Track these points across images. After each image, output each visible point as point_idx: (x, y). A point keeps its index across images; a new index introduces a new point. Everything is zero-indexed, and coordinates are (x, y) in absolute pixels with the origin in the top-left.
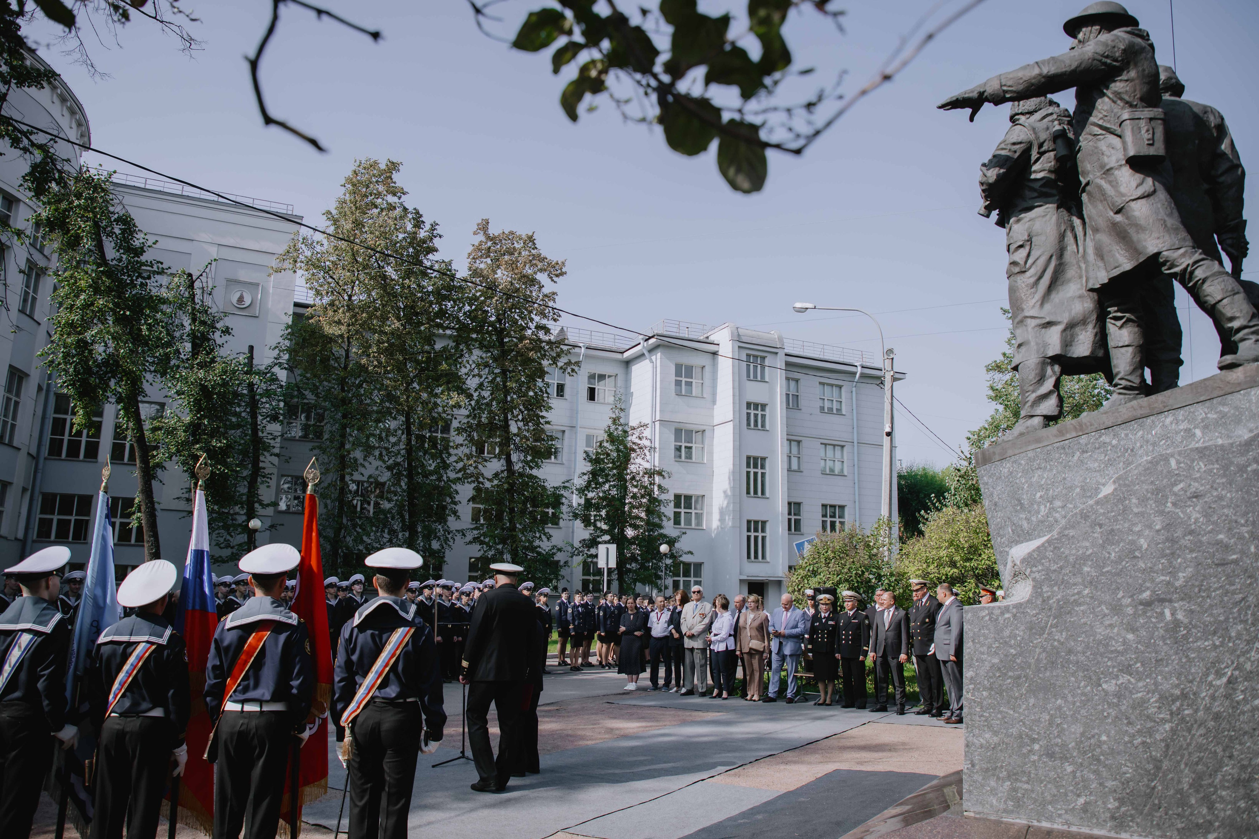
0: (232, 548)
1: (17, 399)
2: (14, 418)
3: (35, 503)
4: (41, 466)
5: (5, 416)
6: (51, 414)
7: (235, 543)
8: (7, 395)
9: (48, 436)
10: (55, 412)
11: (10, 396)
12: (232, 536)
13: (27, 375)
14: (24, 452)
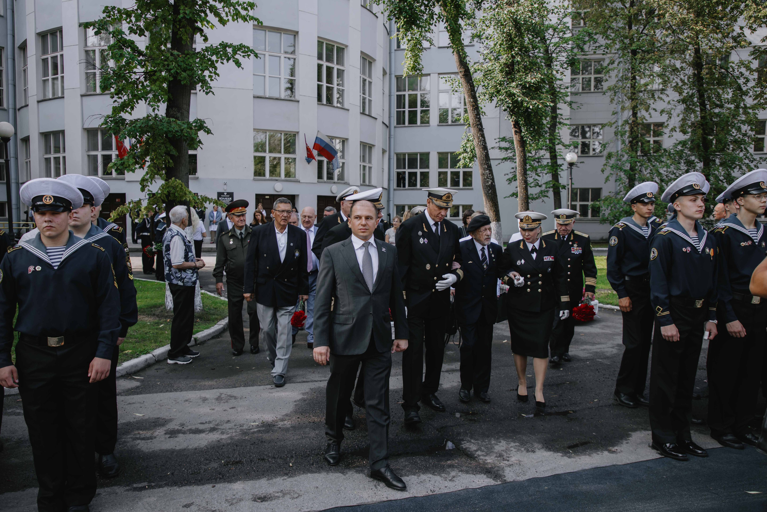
0: (540, 186)
1: (370, 80)
2: (370, 95)
3: (392, 161)
4: (392, 133)
5: (364, 94)
6: (395, 93)
7: (543, 182)
8: (362, 76)
9: (394, 110)
10: (398, 91)
11: (365, 78)
12: (540, 176)
13: (374, 60)
14: (380, 121)
